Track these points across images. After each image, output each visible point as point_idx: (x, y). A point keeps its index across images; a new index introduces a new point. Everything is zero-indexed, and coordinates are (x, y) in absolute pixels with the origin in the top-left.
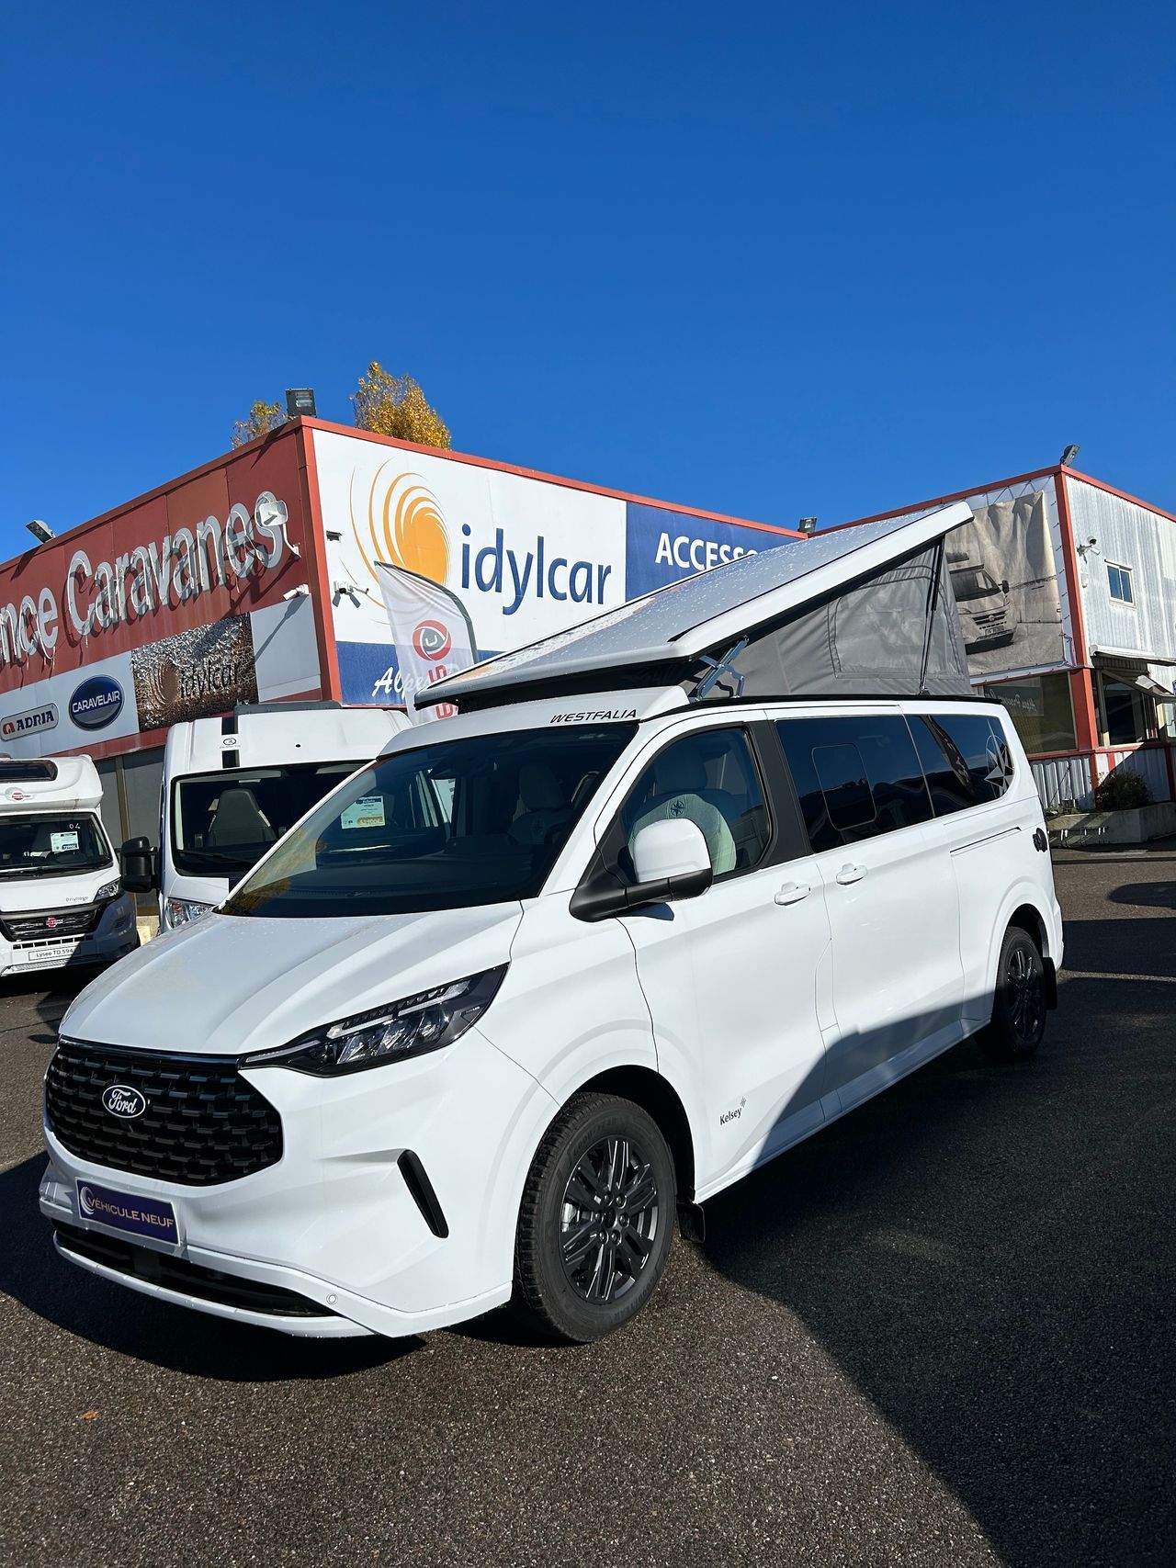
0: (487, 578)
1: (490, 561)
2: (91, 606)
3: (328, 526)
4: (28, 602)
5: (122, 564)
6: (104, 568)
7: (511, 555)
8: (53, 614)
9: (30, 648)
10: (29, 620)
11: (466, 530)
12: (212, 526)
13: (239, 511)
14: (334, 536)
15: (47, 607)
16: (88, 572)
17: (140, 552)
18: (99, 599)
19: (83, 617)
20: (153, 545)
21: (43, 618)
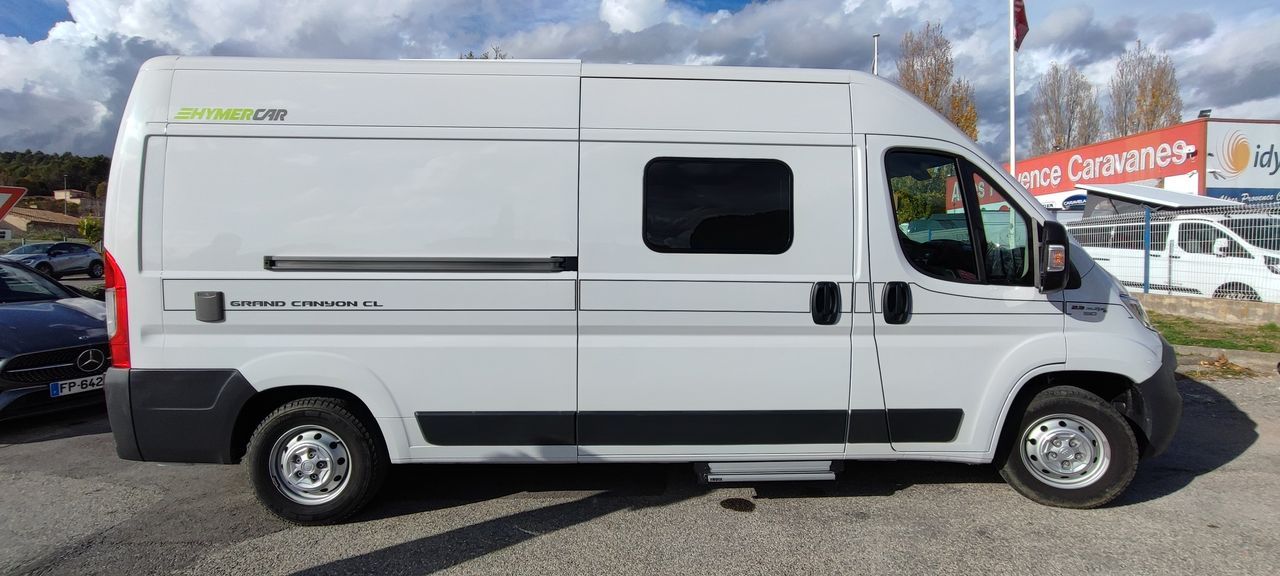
0: (1264, 163)
1: (1267, 156)
2: (1080, 173)
3: (1208, 152)
4: (1046, 170)
5: (1098, 160)
6: (1091, 161)
7: (1276, 153)
8: (1059, 174)
9: (1045, 184)
10: (1047, 176)
11: (1259, 147)
12: (1150, 150)
13: (1166, 146)
14: (1210, 154)
15: (1056, 171)
16: (1080, 161)
17: (1110, 157)
18: (1086, 170)
19: (1075, 174)
20: (1117, 156)
21: (1053, 175)
